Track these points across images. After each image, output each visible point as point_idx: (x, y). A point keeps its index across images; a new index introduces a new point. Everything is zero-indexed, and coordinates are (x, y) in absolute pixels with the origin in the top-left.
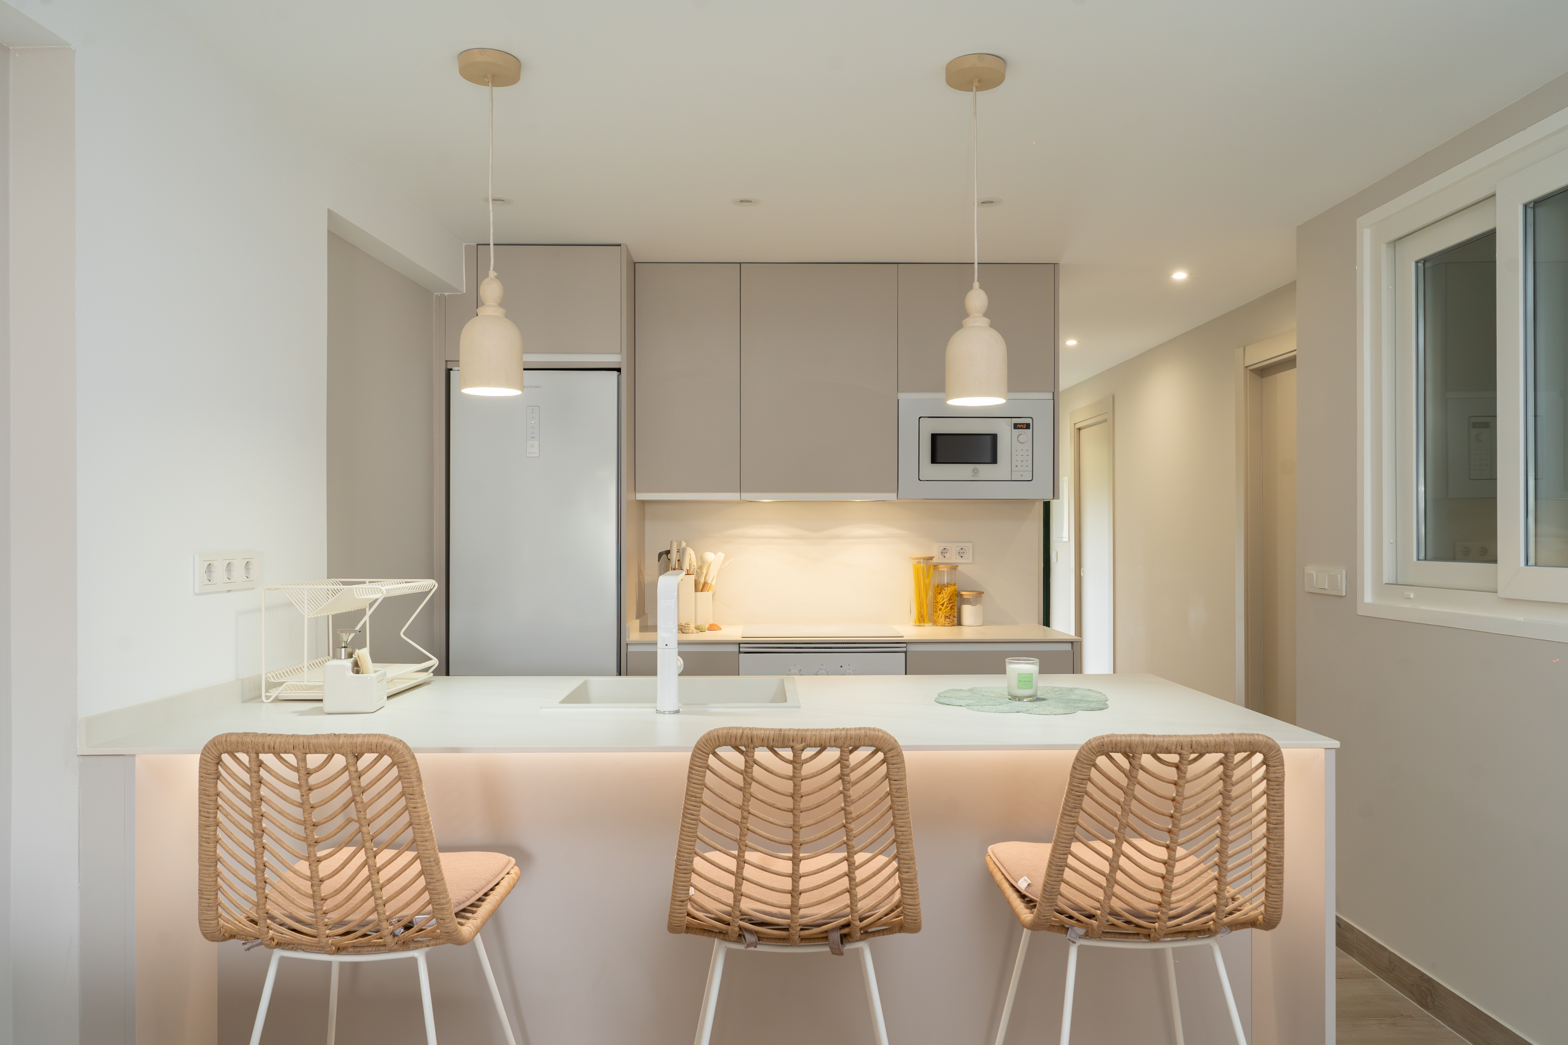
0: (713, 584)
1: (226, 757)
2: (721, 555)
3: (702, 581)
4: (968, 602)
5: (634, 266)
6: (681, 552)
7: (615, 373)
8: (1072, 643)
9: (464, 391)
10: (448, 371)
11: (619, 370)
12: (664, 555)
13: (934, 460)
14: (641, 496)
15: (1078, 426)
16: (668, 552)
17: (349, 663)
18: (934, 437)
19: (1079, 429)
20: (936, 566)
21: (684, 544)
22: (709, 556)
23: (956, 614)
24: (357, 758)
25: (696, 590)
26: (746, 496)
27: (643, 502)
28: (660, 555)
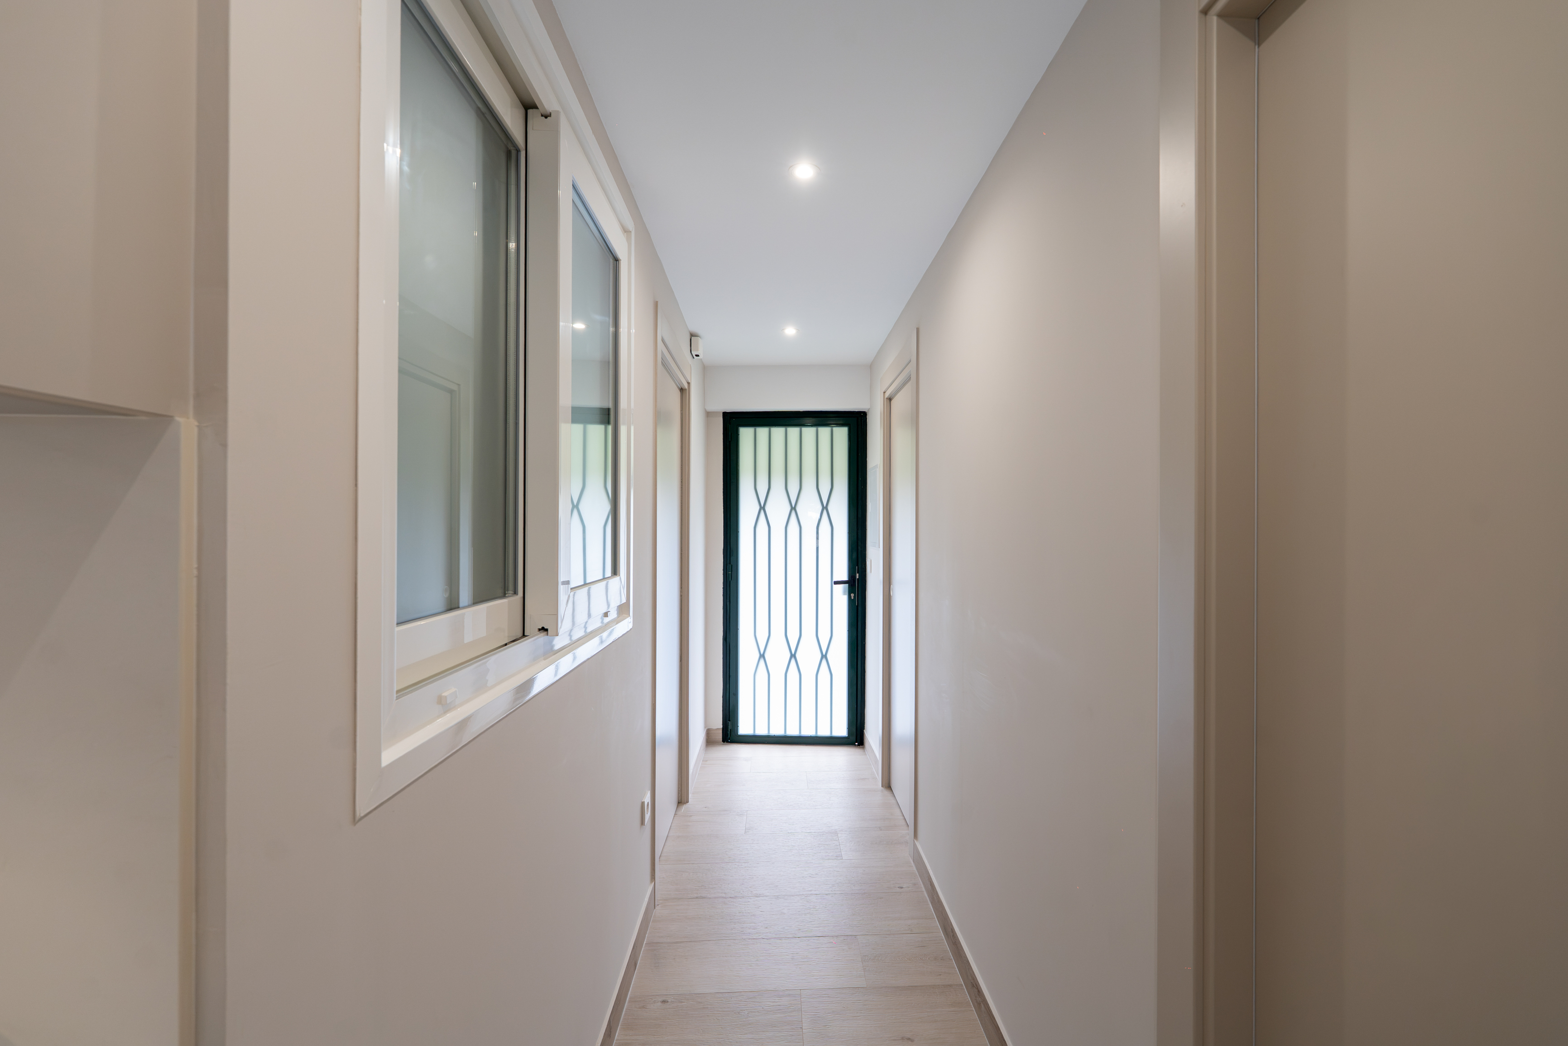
19: (889, 399)
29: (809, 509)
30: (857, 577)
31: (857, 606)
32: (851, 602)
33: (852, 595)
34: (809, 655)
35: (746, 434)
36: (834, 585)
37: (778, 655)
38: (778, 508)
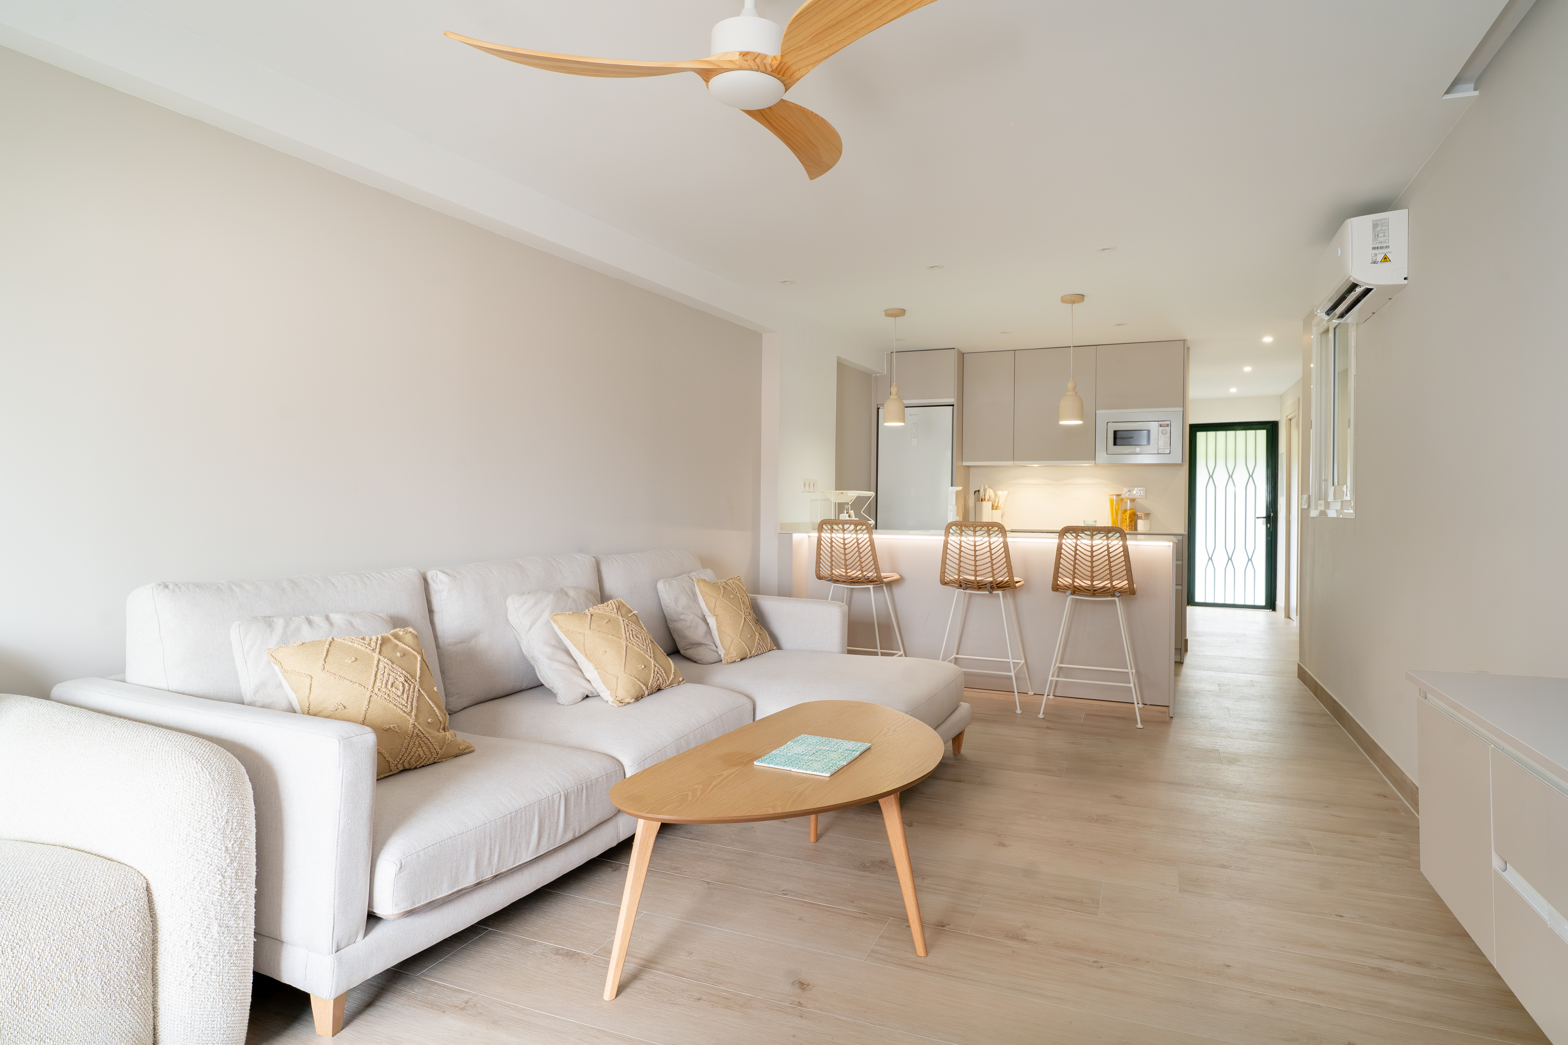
0: (1002, 506)
1: (824, 526)
2: (1006, 492)
3: (996, 505)
4: (1141, 518)
5: (962, 355)
6: (985, 490)
7: (951, 407)
8: (1182, 535)
9: (885, 424)
10: (878, 409)
11: (953, 405)
12: (977, 492)
13: (1115, 444)
14: (965, 464)
15: (1289, 417)
16: (979, 491)
17: (847, 515)
18: (1115, 432)
19: (1290, 420)
20: (1122, 500)
21: (987, 487)
22: (1000, 493)
23: (1133, 525)
24: (857, 527)
25: (992, 509)
26: (1017, 463)
27: (969, 467)
28: (975, 492)
29: (1241, 475)
30: (1272, 515)
31: (1272, 532)
32: (1268, 529)
33: (1269, 525)
34: (1240, 559)
35: (1201, 436)
36: (1256, 519)
37: (1220, 558)
38: (1221, 476)
